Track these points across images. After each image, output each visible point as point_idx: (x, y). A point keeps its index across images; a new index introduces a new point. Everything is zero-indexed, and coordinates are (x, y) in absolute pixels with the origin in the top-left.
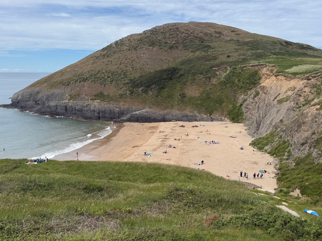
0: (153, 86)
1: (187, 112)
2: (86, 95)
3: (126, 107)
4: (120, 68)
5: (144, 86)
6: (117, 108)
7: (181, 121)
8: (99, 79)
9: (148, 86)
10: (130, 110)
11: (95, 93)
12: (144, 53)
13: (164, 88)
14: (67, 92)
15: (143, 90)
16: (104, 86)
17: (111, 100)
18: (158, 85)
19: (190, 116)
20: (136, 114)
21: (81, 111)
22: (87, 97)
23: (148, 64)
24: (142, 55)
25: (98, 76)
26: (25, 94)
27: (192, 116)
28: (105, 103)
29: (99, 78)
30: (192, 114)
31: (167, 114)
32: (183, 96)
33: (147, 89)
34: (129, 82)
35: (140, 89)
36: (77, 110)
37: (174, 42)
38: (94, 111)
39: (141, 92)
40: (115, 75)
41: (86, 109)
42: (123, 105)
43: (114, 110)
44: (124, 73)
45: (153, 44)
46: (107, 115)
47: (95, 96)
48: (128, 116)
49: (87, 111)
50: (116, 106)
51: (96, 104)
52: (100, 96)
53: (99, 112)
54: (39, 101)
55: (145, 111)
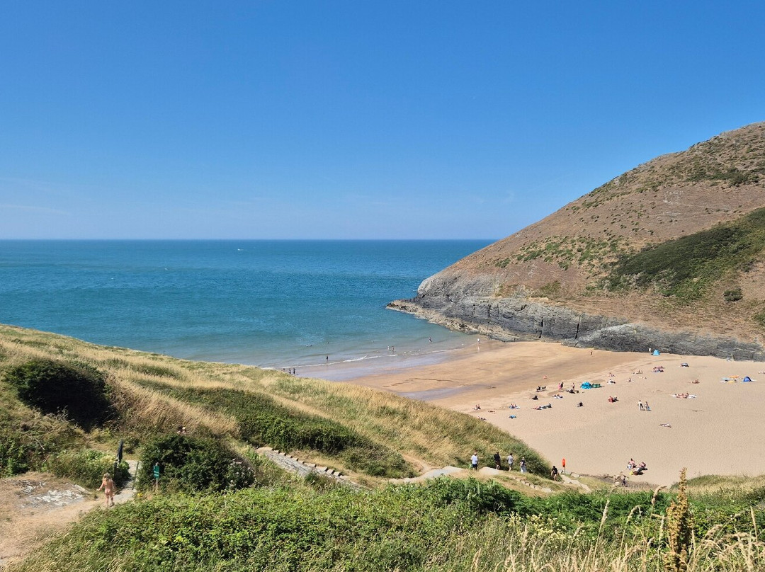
0: (665, 272)
1: (735, 336)
2: (528, 287)
3: (595, 314)
4: (609, 230)
5: (645, 271)
6: (576, 315)
7: (714, 355)
8: (560, 255)
9: (654, 272)
10: (601, 323)
11: (544, 283)
12: (671, 196)
13: (690, 277)
14: (498, 279)
15: (640, 278)
16: (566, 269)
17: (570, 299)
18: (677, 269)
19: (740, 347)
20: (614, 333)
21: (510, 316)
22: (527, 291)
23: (671, 221)
24: (666, 201)
25: (561, 248)
26: (438, 280)
27: (744, 347)
28: (557, 304)
29: (561, 251)
30: (745, 342)
31: (683, 336)
32: (735, 296)
33: (650, 276)
34: (616, 261)
35: (635, 277)
36: (504, 316)
37: (754, 168)
38: (532, 319)
39: (634, 284)
40: (593, 247)
41: (519, 314)
42: (589, 311)
43: (569, 320)
44: (613, 242)
45: (699, 176)
46: (554, 330)
47: (542, 289)
48: (596, 334)
49: (521, 318)
50: (576, 312)
51: (539, 305)
52: (550, 289)
53: (542, 323)
54: (452, 294)
55: (635, 325)
